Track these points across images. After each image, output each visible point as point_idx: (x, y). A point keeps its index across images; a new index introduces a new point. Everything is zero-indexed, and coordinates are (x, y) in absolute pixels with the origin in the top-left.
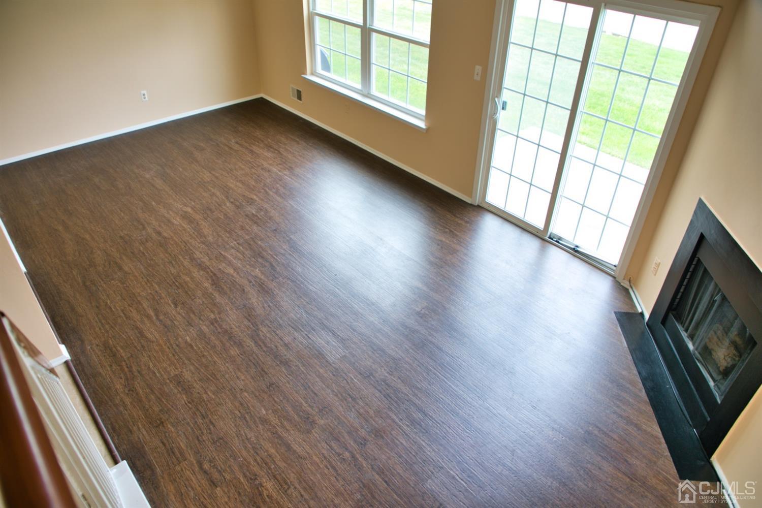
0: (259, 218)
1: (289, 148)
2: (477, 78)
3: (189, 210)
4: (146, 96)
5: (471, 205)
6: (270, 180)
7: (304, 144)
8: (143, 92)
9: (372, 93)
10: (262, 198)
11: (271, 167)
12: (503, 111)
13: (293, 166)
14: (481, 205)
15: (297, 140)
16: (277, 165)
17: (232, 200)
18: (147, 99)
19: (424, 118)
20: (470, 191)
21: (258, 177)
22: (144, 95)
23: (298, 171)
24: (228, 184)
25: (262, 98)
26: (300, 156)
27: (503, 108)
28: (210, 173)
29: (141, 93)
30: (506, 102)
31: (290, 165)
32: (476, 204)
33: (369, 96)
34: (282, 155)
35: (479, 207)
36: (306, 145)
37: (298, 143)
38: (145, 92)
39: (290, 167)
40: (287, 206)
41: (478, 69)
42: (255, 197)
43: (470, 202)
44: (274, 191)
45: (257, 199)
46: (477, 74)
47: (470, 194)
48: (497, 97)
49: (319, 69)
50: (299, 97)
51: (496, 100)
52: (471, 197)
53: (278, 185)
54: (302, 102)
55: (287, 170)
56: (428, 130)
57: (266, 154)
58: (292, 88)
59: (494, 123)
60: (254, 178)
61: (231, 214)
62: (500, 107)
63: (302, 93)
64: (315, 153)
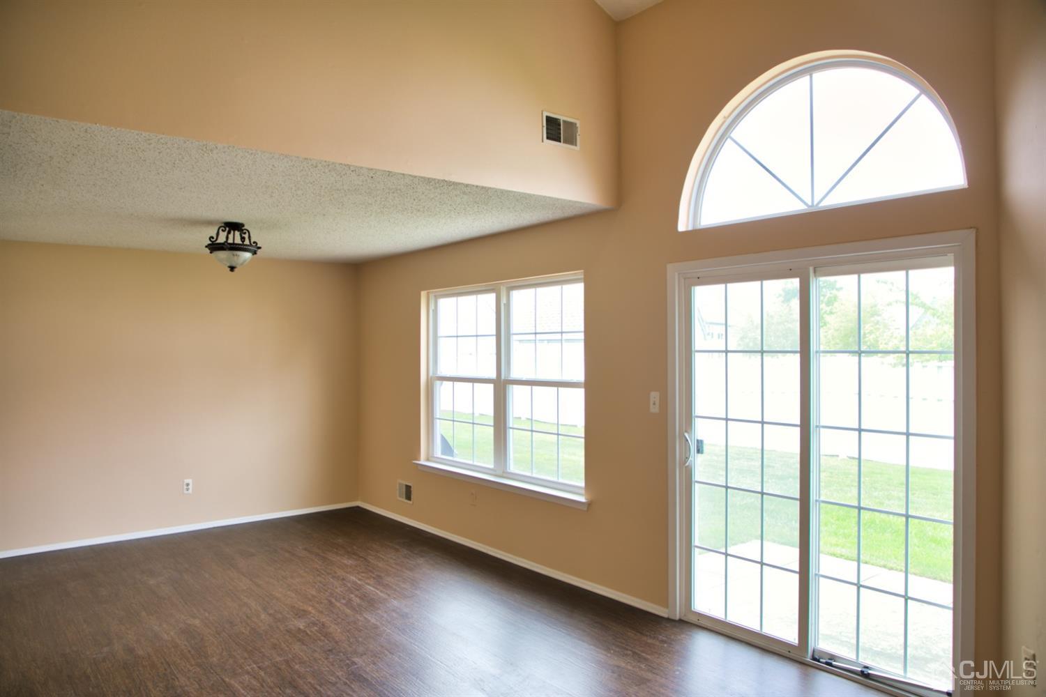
0: (307, 634)
1: (381, 556)
2: (654, 409)
3: (197, 622)
4: (190, 487)
5: (669, 620)
6: (342, 589)
7: (406, 552)
8: (187, 481)
9: (509, 471)
10: (321, 609)
11: (348, 575)
12: (700, 455)
13: (382, 575)
14: (683, 618)
15: (397, 547)
16: (358, 573)
17: (271, 612)
18: (190, 491)
19: (583, 492)
20: (664, 596)
21: (324, 585)
22: (188, 485)
23: (389, 580)
24: (274, 593)
25: (358, 507)
26: (396, 564)
27: (698, 451)
28: (251, 580)
29: (184, 482)
30: (702, 441)
31: (379, 574)
32: (677, 618)
33: (505, 475)
34: (369, 562)
35: (681, 621)
36: (409, 553)
37: (397, 550)
38: (190, 481)
39: (379, 576)
40: (358, 620)
41: (655, 396)
42: (310, 609)
43: (666, 616)
44: (344, 601)
45: (313, 611)
46: (654, 404)
47: (665, 600)
48: (686, 431)
49: (438, 453)
50: (408, 497)
51: (686, 435)
52: (667, 606)
53: (352, 596)
54: (411, 502)
55: (372, 579)
56: (589, 504)
57: (346, 562)
58: (400, 484)
59: (688, 474)
60: (317, 587)
61: (263, 628)
62: (693, 448)
63: (412, 489)
64: (421, 561)
